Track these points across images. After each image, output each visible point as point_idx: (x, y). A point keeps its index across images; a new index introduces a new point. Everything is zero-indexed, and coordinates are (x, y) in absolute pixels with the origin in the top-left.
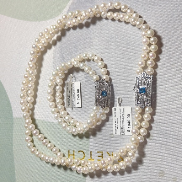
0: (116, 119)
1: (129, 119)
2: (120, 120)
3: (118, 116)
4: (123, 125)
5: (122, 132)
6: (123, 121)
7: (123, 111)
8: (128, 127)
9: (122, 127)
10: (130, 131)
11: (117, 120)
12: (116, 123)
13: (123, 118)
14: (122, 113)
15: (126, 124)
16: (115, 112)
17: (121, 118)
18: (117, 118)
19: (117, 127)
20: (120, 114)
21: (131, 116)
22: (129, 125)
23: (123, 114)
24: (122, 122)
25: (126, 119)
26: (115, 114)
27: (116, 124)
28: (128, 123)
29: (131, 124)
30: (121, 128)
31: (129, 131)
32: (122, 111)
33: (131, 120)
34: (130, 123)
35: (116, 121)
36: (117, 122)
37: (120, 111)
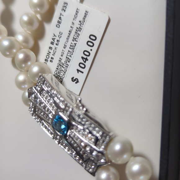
0: (57, 34)
1: (88, 49)
2: (65, 40)
3: (65, 27)
4: (68, 60)
5: (58, 74)
6: (73, 47)
7: (82, 20)
8: (78, 71)
9: (63, 61)
10: (78, 82)
11: (57, 38)
12: (52, 43)
13: (74, 39)
15: (77, 58)
16: (63, 13)
17: (71, 38)
18: (61, 33)
19: (51, 56)
20: (73, 23)
21: (96, 43)
22: (82, 65)
23: (79, 29)
24: (68, 48)
25: (81, 45)
26: (60, 18)
27: (50, 48)
28: (83, 58)
29: (88, 64)
30: (60, 65)
31: (75, 80)
32: (80, 17)
33: (93, 54)
34: (86, 59)
35: (53, 39)
36: (56, 42)
37: (75, 17)
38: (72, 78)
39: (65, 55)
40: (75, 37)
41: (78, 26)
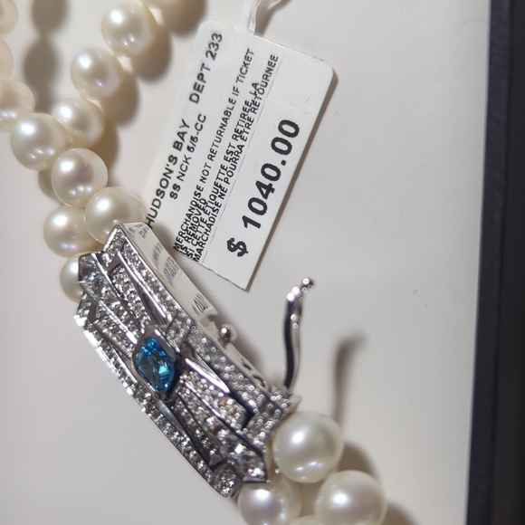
0: (191, 121)
1: (276, 159)
2: (213, 136)
3: (213, 103)
4: (220, 191)
5: (190, 231)
6: (233, 156)
7: (259, 80)
8: (246, 220)
9: (205, 195)
10: (244, 251)
11: (191, 132)
12: (177, 146)
13: (238, 134)
14: (246, 94)
15: (243, 186)
16: (209, 61)
17: (229, 131)
18: (202, 119)
19: (173, 180)
20: (236, 90)
21: (298, 143)
22: (257, 206)
23: (252, 106)
24: (219, 160)
25: (258, 150)
26: (201, 76)
27: (172, 159)
28: (259, 185)
29: (274, 201)
30: (198, 205)
31: (237, 247)
32: (255, 73)
33: (287, 173)
34: (270, 189)
35: (181, 135)
36: (187, 142)
37: (242, 74)
38: (230, 242)
39: (211, 179)
40: (240, 129)
41: (250, 98)
